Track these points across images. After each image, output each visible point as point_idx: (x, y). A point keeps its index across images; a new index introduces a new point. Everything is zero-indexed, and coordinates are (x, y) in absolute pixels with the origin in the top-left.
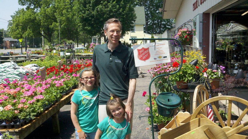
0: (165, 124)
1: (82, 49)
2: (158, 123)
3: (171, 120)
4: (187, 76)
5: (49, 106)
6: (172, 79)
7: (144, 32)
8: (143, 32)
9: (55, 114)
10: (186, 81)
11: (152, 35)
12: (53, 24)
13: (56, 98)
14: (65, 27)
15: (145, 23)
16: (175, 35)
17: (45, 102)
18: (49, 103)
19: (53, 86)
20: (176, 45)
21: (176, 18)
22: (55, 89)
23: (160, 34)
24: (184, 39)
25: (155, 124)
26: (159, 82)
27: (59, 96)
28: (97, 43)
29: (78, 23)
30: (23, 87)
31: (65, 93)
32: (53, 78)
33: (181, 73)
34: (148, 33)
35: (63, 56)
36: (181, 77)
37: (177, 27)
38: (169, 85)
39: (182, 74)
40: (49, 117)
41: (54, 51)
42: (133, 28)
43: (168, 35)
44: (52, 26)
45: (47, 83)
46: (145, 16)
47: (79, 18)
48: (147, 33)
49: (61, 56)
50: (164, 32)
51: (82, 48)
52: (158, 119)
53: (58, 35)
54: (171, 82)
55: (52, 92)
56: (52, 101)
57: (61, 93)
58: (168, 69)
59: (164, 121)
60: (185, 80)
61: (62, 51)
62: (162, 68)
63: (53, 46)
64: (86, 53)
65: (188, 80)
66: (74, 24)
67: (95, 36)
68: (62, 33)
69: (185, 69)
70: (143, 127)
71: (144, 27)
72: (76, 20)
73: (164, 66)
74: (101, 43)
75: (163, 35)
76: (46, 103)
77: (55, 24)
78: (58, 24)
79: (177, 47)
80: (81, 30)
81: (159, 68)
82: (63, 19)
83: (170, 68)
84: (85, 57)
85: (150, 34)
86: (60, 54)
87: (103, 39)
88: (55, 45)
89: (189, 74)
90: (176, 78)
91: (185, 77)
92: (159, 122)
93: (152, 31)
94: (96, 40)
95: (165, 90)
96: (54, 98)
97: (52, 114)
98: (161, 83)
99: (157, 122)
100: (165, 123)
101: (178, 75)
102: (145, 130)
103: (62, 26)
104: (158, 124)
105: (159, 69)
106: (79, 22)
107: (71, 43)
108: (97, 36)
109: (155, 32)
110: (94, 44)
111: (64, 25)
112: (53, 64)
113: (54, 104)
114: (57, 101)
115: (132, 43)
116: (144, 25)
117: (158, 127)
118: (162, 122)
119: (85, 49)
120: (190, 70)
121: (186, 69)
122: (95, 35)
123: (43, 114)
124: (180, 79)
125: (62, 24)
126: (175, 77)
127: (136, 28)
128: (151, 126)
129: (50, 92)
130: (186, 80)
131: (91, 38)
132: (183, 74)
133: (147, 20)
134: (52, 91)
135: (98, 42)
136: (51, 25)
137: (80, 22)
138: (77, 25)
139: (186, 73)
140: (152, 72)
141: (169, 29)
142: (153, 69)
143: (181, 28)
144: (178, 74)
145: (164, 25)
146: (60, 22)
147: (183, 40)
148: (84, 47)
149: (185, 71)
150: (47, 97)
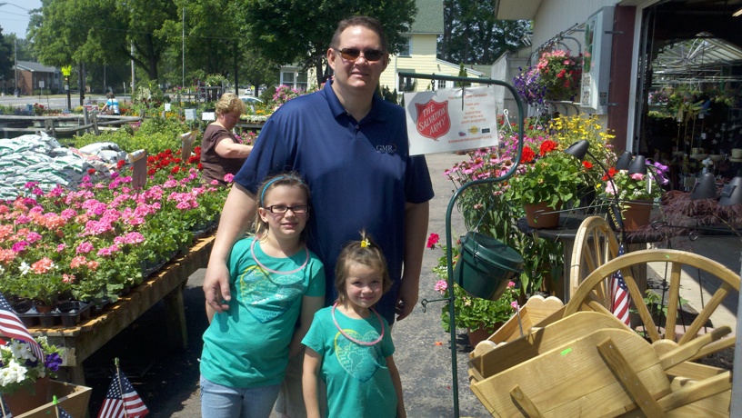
0: (490, 332)
1: (249, 102)
2: (469, 329)
3: (507, 319)
4: (557, 190)
5: (159, 266)
6: (514, 196)
7: (439, 57)
8: (435, 56)
9: (175, 292)
10: (553, 205)
11: (462, 67)
12: (164, 25)
13: (179, 243)
14: (202, 36)
15: (441, 30)
16: (530, 69)
17: (146, 254)
18: (158, 256)
19: (169, 207)
20: (530, 100)
21: (535, 18)
22: (174, 217)
23: (484, 63)
24: (554, 81)
25: (461, 331)
26: (476, 207)
27: (186, 238)
28: (295, 86)
29: (241, 24)
30: (80, 209)
31: (202, 231)
32: (168, 184)
33: (541, 180)
34: (451, 60)
35: (194, 123)
36: (539, 192)
37: (536, 45)
38: (506, 217)
39: (542, 184)
40: (157, 298)
41: (167, 106)
42: (405, 43)
43: (509, 70)
44: (163, 31)
45: (151, 198)
46: (445, 9)
47: (245, 8)
48: (447, 60)
49: (189, 121)
50: (496, 57)
51: (250, 100)
52: (471, 316)
53: (179, 58)
54: (511, 208)
55: (166, 225)
56: (165, 253)
57: (191, 229)
58: (504, 169)
59: (488, 323)
60: (550, 201)
61: (189, 105)
62: (487, 166)
63: (164, 90)
64: (262, 114)
65: (560, 202)
66: (229, 27)
67: (288, 66)
68: (192, 52)
69: (553, 168)
70: (426, 337)
71: (439, 40)
72: (233, 15)
73: (491, 160)
74: (306, 85)
75: (493, 68)
76: (151, 256)
77: (171, 26)
78: (178, 26)
79: (534, 104)
80: (249, 46)
81: (478, 163)
82: (196, 11)
83: (508, 164)
84: (258, 126)
85: (457, 63)
86: (186, 114)
87: (312, 75)
88: (170, 88)
89: (564, 183)
90: (526, 194)
91: (553, 192)
92: (473, 323)
93: (463, 55)
94: (291, 76)
95: (493, 231)
96: (172, 244)
97: (167, 290)
98: (481, 209)
99: (467, 325)
100: (490, 329)
101: (533, 186)
102: (433, 346)
103: (193, 31)
104: (471, 331)
105: (476, 167)
106: (244, 20)
107: (220, 84)
108: (295, 65)
109: (469, 59)
110: (287, 88)
111: (197, 30)
112: (164, 144)
113: (172, 262)
114: (179, 253)
115: (400, 90)
116: (438, 36)
117: (471, 340)
118: (481, 324)
119: (257, 103)
120: (566, 173)
121: (554, 170)
122: (290, 63)
123: (142, 289)
124: (537, 197)
125: (191, 27)
126: (524, 191)
127: (413, 44)
128: (448, 336)
129: (160, 226)
130: (555, 201)
131: (277, 71)
132: (545, 185)
133: (448, 20)
134: (166, 221)
135: (297, 84)
136: (160, 27)
137: (247, 22)
138: (238, 29)
139: (555, 180)
140: (455, 177)
141: (513, 50)
142: (461, 167)
143: (549, 49)
144: (532, 183)
145: (498, 36)
146: (187, 19)
147: (551, 83)
148: (256, 95)
149: (553, 174)
150: (152, 239)
